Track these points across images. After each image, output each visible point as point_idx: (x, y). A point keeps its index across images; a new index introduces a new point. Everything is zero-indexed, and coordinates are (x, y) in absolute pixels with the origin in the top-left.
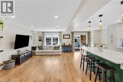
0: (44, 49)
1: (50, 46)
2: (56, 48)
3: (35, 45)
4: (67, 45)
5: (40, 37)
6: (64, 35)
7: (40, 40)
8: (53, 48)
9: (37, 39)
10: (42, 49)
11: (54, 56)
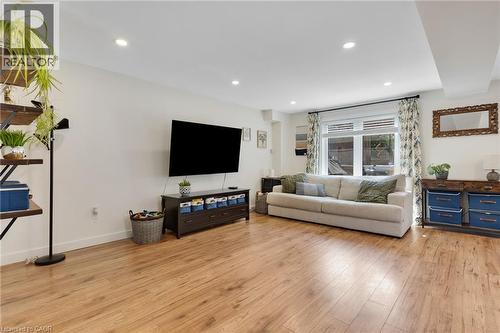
0: (306, 190)
1: (341, 180)
2: (370, 192)
3: (273, 171)
4: (463, 183)
5: (299, 138)
6: (437, 114)
7: (299, 153)
8: (354, 192)
9: (288, 145)
10: (294, 193)
11: (347, 234)
